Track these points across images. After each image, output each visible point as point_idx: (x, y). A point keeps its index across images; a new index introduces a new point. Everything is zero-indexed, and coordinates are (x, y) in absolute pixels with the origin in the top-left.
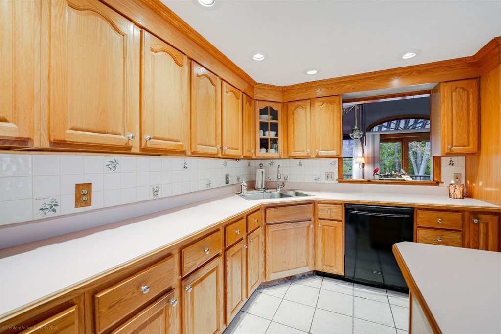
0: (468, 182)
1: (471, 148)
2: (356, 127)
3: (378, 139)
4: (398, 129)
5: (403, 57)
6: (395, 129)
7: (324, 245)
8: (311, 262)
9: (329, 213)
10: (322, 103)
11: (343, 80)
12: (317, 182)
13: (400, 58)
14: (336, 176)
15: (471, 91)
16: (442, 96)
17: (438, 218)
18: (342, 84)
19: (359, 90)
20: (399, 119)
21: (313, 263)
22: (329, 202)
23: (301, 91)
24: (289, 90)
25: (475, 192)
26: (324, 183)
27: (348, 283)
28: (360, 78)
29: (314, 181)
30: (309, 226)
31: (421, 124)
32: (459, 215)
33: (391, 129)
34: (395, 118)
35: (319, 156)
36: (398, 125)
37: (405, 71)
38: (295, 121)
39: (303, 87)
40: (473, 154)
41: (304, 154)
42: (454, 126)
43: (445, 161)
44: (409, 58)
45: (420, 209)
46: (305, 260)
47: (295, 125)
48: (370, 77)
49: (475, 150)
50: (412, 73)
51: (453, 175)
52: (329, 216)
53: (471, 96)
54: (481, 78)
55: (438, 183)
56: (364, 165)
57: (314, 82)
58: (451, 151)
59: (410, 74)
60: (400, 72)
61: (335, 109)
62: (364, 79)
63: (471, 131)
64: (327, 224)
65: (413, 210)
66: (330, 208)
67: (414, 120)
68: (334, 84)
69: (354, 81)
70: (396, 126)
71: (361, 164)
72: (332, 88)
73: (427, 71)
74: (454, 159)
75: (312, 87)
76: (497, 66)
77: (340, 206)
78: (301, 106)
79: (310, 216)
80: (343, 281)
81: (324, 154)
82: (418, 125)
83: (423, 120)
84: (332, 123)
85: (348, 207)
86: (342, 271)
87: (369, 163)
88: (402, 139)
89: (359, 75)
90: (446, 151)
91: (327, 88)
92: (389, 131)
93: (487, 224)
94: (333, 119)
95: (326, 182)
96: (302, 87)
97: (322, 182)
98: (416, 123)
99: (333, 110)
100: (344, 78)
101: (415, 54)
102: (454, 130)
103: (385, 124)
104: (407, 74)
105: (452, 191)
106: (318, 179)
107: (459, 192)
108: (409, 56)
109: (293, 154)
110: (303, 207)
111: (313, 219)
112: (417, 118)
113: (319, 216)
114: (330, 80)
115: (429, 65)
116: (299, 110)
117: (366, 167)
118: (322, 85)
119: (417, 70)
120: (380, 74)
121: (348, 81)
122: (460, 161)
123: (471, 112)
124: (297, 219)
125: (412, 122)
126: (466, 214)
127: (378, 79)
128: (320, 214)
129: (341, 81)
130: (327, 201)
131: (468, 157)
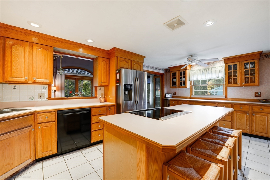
0: (105, 96)
1: (107, 84)
2: (61, 68)
3: (64, 77)
4: (73, 73)
5: (88, 41)
6: (72, 73)
7: (43, 140)
8: (33, 154)
9: (46, 118)
10: (39, 48)
11: (55, 39)
12: (32, 100)
13: (86, 40)
14: (47, 96)
15: (107, 63)
16: (99, 62)
17: (99, 110)
18: (54, 41)
19: (64, 48)
20: (74, 68)
21: (34, 155)
22: (46, 111)
23: (20, 33)
24: (7, 28)
25: (108, 100)
26: (38, 101)
27: (59, 156)
28: (65, 42)
29: (29, 100)
30: (31, 130)
31: (83, 73)
32: (105, 108)
33: (70, 73)
34: (72, 67)
35: (36, 82)
36: (73, 71)
37: (87, 47)
38: (13, 54)
39: (23, 31)
40: (107, 86)
41: (23, 80)
42: (103, 75)
43: (98, 88)
44: (90, 42)
45: (93, 108)
46: (28, 155)
47: (13, 57)
48: (71, 43)
49: (108, 85)
50: (89, 48)
51: (101, 94)
52: (46, 120)
53: (107, 65)
54: (110, 59)
55: (96, 97)
56: (55, 91)
57: (34, 32)
58: (101, 84)
59: (88, 49)
60: (85, 46)
61: (49, 54)
62: (67, 43)
63: (107, 77)
64: (45, 126)
65: (91, 109)
66: (47, 115)
67: (80, 70)
68: (49, 39)
69: (62, 42)
70: (72, 71)
71: (54, 90)
72: (47, 41)
73: (94, 50)
74: (101, 88)
75: (30, 34)
76: (114, 57)
77: (54, 113)
78: (20, 44)
79: (32, 123)
80: (56, 157)
81: (40, 81)
82: (82, 73)
83: (84, 71)
84: (46, 62)
85: (59, 112)
86: (56, 151)
87: (58, 90)
88: (76, 78)
89: (65, 40)
90: (100, 84)
91: (44, 40)
92: (69, 73)
93: (112, 110)
94: (47, 60)
95: (39, 100)
96: (21, 30)
97: (35, 100)
98: (81, 72)
99: (48, 55)
100: (56, 38)
101: (92, 42)
102: (103, 76)
103: (67, 70)
104: (87, 49)
105: (101, 100)
106: (33, 98)
107: (103, 100)
108: (90, 41)
109: (10, 79)
110: (26, 117)
111: (33, 125)
112: (82, 69)
113: (39, 122)
114: (46, 35)
115: (95, 48)
116: (17, 47)
117: (57, 92)
118: (40, 36)
119: (91, 48)
120: (76, 44)
121: (58, 41)
122: (103, 88)
123: (107, 71)
124: (20, 127)
125: (79, 71)
126: (107, 107)
127: (75, 46)
128: (40, 120)
129: (54, 38)
130: (45, 111)
131: (105, 87)
